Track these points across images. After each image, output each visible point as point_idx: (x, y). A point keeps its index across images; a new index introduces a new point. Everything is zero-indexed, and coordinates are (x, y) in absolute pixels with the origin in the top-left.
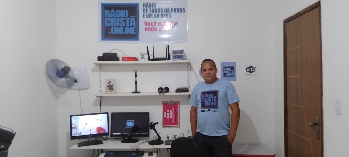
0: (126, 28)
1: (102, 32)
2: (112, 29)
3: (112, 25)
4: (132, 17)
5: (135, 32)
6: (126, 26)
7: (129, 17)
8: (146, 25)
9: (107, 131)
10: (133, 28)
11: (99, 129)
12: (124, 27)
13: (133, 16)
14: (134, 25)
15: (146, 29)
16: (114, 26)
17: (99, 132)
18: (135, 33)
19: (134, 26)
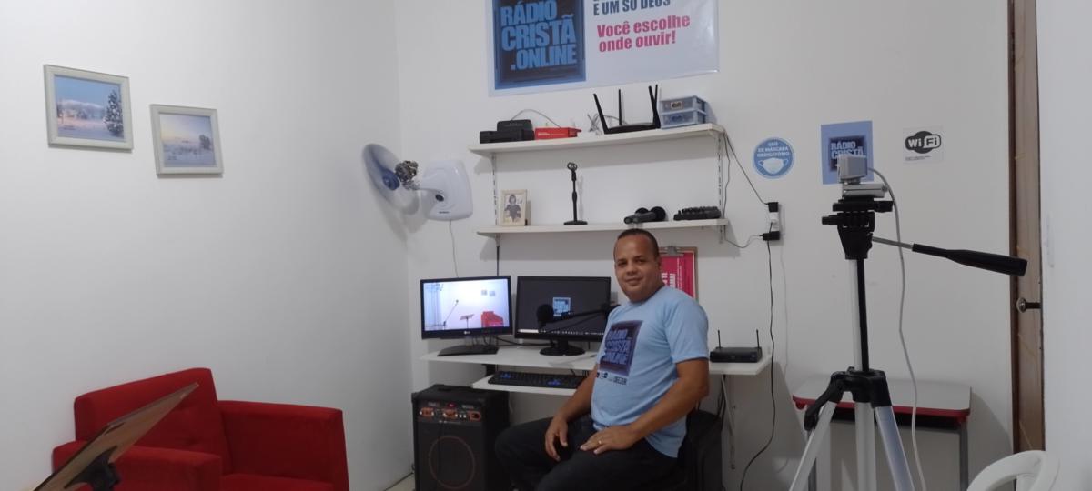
0: (551, 49)
1: (496, 67)
2: (519, 55)
3: (519, 46)
4: (566, 18)
5: (574, 57)
6: (551, 44)
7: (559, 17)
8: (601, 35)
9: (506, 324)
10: (571, 47)
11: (488, 316)
12: (547, 48)
13: (569, 13)
14: (573, 39)
15: (603, 47)
16: (523, 48)
17: (487, 324)
18: (575, 61)
19: (571, 41)
